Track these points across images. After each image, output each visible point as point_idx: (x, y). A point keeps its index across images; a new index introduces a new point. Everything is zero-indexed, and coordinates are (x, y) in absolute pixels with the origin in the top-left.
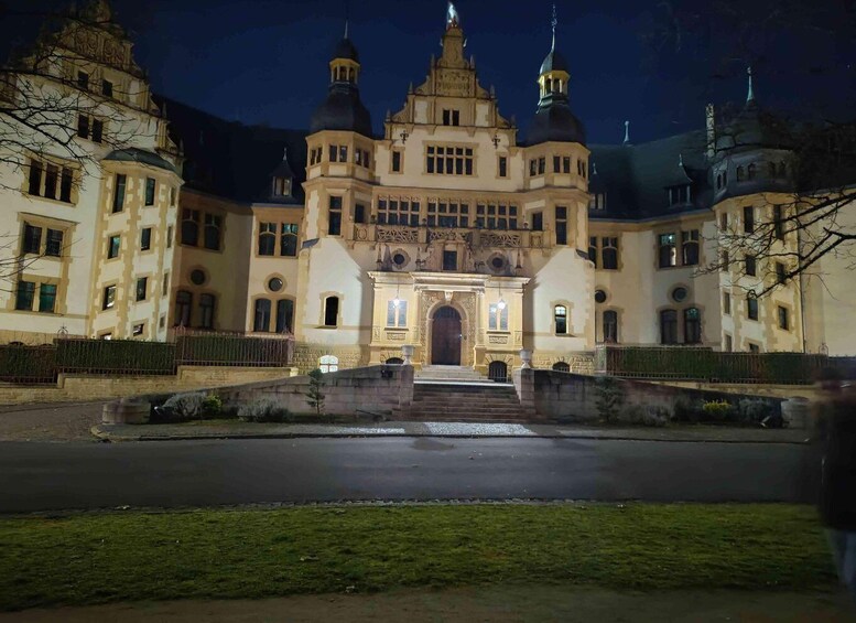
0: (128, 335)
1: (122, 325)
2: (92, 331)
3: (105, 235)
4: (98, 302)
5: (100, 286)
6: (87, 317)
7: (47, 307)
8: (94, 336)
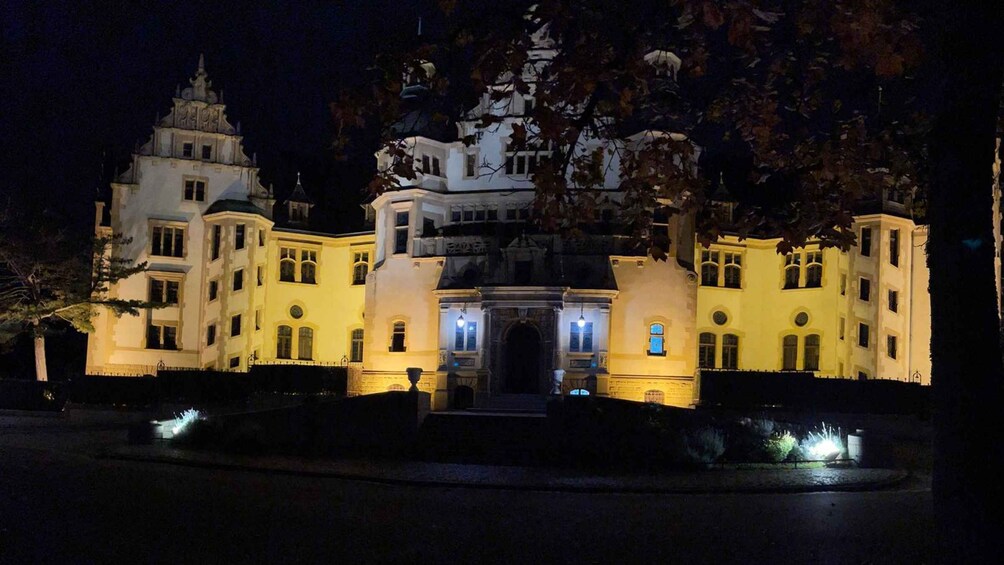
0: (226, 367)
1: (221, 358)
2: (201, 364)
3: (208, 280)
4: (204, 339)
5: (205, 325)
6: (198, 352)
7: (171, 345)
8: (202, 367)
